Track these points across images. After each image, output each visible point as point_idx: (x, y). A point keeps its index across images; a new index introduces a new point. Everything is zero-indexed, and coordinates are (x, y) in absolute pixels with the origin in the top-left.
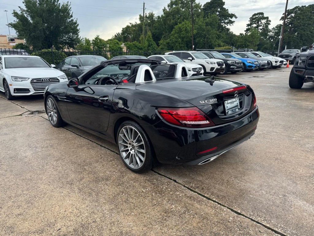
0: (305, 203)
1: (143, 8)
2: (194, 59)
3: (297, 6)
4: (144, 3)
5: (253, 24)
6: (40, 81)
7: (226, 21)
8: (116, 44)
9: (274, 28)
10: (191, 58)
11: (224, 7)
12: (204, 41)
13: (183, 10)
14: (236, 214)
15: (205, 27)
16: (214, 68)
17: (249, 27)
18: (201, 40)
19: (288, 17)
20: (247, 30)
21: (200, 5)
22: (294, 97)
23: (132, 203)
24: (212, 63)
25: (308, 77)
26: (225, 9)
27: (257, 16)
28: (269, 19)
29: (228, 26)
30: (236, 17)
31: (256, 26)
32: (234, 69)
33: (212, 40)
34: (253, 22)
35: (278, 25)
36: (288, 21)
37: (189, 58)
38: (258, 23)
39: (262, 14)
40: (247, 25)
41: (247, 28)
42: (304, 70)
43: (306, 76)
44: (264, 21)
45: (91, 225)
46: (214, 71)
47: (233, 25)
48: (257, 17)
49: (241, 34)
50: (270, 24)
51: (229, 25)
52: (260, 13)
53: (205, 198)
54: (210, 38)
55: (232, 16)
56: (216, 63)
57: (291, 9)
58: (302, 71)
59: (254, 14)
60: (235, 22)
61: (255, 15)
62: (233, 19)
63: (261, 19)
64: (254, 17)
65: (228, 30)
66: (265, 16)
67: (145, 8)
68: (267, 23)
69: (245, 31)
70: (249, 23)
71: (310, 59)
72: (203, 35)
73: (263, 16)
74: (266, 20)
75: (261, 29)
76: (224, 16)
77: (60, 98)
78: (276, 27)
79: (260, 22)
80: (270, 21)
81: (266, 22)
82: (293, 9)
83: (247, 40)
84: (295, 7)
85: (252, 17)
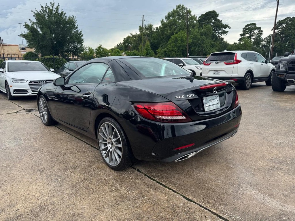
0: (257, 192)
1: (142, 20)
2: (185, 65)
3: (288, 17)
4: (143, 16)
5: (246, 33)
6: (38, 83)
7: (220, 31)
8: (116, 52)
9: (266, 37)
10: (182, 64)
11: (218, 18)
12: (199, 50)
13: (180, 21)
14: (187, 201)
15: (199, 36)
17: (243, 36)
18: (196, 49)
19: (280, 27)
20: (241, 40)
21: (195, 17)
22: (275, 99)
23: (92, 189)
24: (201, 69)
25: (289, 80)
26: (219, 20)
27: (249, 27)
28: (261, 30)
29: (222, 36)
30: (230, 28)
31: (249, 35)
33: (206, 48)
34: (246, 32)
35: (270, 35)
36: (280, 30)
37: (180, 64)
38: (251, 33)
39: (255, 24)
40: (240, 35)
41: (240, 37)
43: (287, 80)
44: (256, 31)
45: (48, 207)
47: (227, 35)
48: (250, 28)
49: (235, 43)
50: (262, 34)
51: (223, 35)
52: (252, 24)
53: (161, 186)
54: (204, 47)
55: (226, 26)
57: (282, 20)
58: (284, 75)
60: (228, 32)
61: (248, 25)
62: (227, 29)
64: (247, 28)
65: (222, 39)
67: (144, 20)
69: (238, 40)
70: (242, 33)
71: (291, 63)
72: (198, 44)
73: (256, 26)
74: (258, 30)
75: (254, 39)
76: (218, 26)
77: (50, 97)
78: (268, 37)
79: (252, 32)
80: (262, 31)
81: (258, 32)
82: (284, 20)
83: (240, 49)
84: (286, 18)
85: (245, 27)
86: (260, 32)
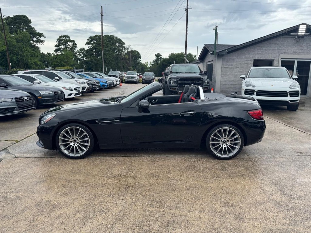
3: (97, 34)
5: (62, 45)
7: (35, 39)
9: (78, 50)
10: (58, 78)
11: (31, 25)
16: (85, 87)
17: (58, 48)
19: (92, 43)
20: (56, 51)
24: (82, 83)
26: (31, 27)
27: (63, 38)
28: (75, 43)
29: (38, 45)
30: (45, 37)
31: (64, 47)
32: (96, 88)
33: (27, 58)
34: (61, 43)
35: (81, 48)
36: (92, 46)
37: (55, 78)
38: (66, 45)
39: (68, 37)
40: (55, 46)
41: (56, 48)
42: (177, 88)
44: (71, 44)
46: (85, 90)
47: (43, 44)
48: (64, 40)
49: (48, 54)
50: (76, 47)
51: (38, 43)
52: (66, 36)
55: (40, 35)
56: (86, 83)
57: (93, 37)
59: (60, 36)
60: (44, 41)
62: (42, 38)
63: (68, 42)
64: (61, 39)
65: (38, 48)
66: (71, 39)
68: (74, 46)
69: (54, 51)
70: (57, 44)
73: (69, 39)
76: (32, 33)
78: (79, 50)
79: (67, 44)
80: (76, 44)
81: (72, 45)
82: (95, 37)
83: (62, 60)
84: (96, 35)
85: (59, 38)
86: (75, 45)
